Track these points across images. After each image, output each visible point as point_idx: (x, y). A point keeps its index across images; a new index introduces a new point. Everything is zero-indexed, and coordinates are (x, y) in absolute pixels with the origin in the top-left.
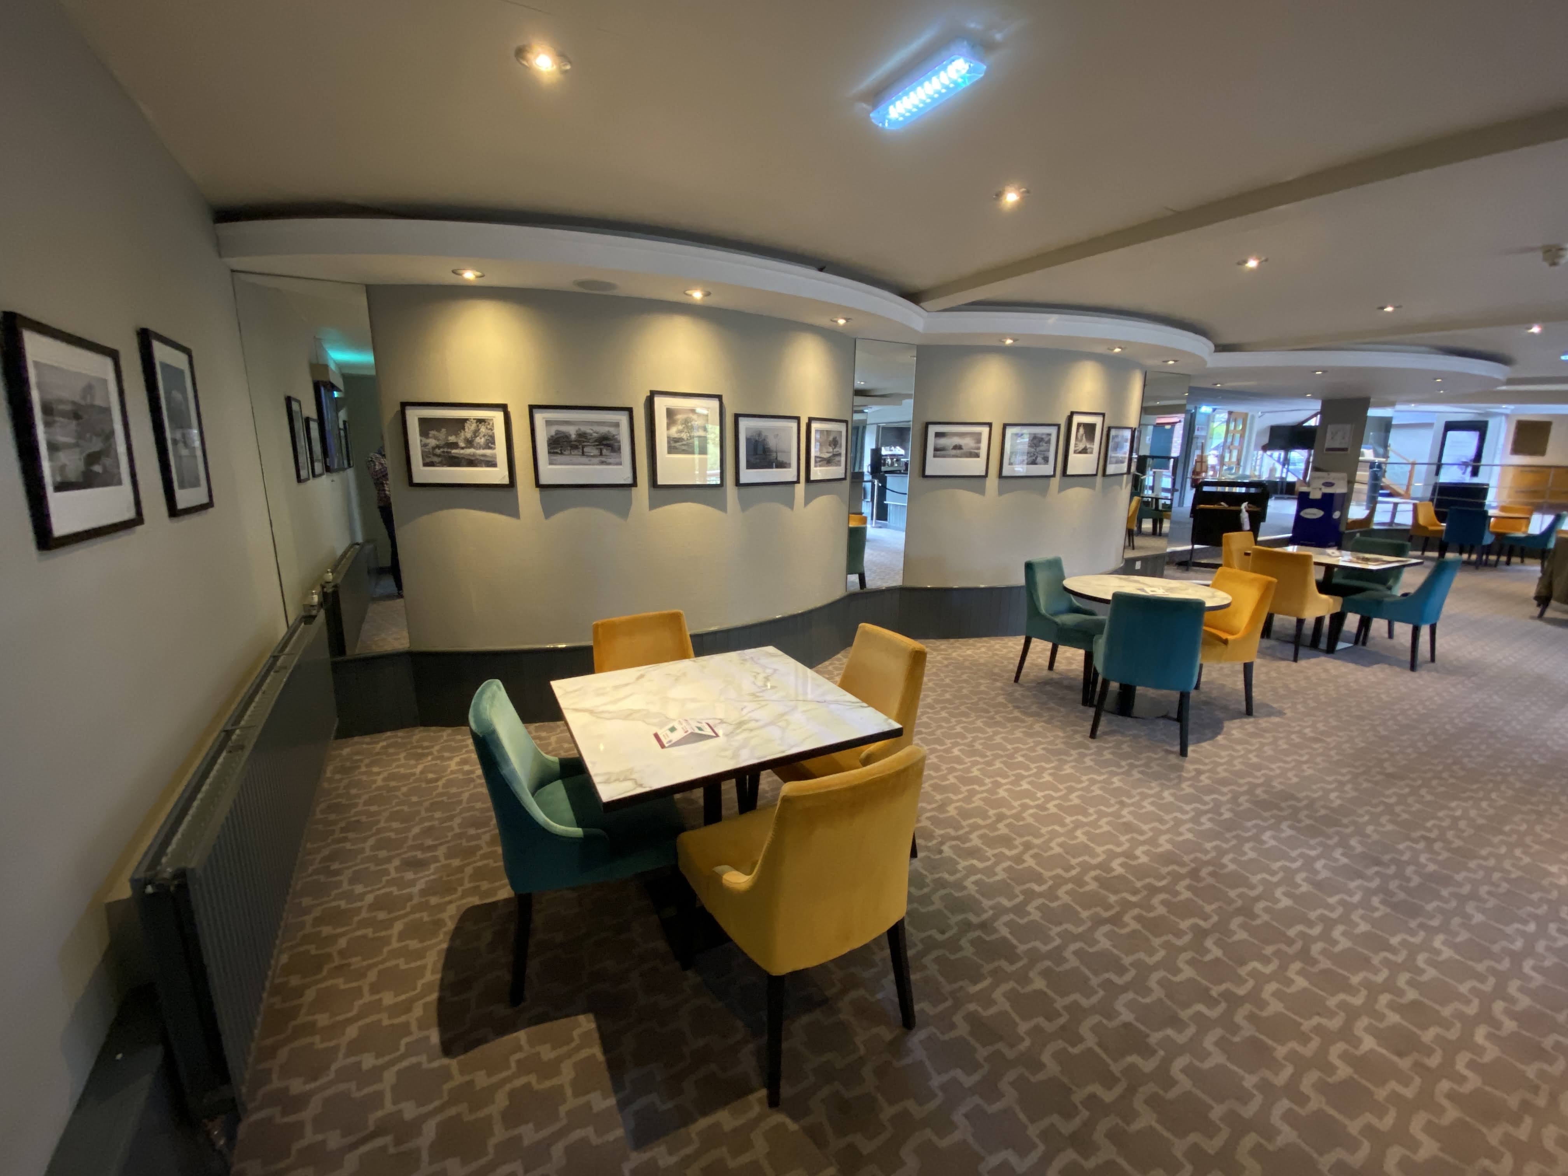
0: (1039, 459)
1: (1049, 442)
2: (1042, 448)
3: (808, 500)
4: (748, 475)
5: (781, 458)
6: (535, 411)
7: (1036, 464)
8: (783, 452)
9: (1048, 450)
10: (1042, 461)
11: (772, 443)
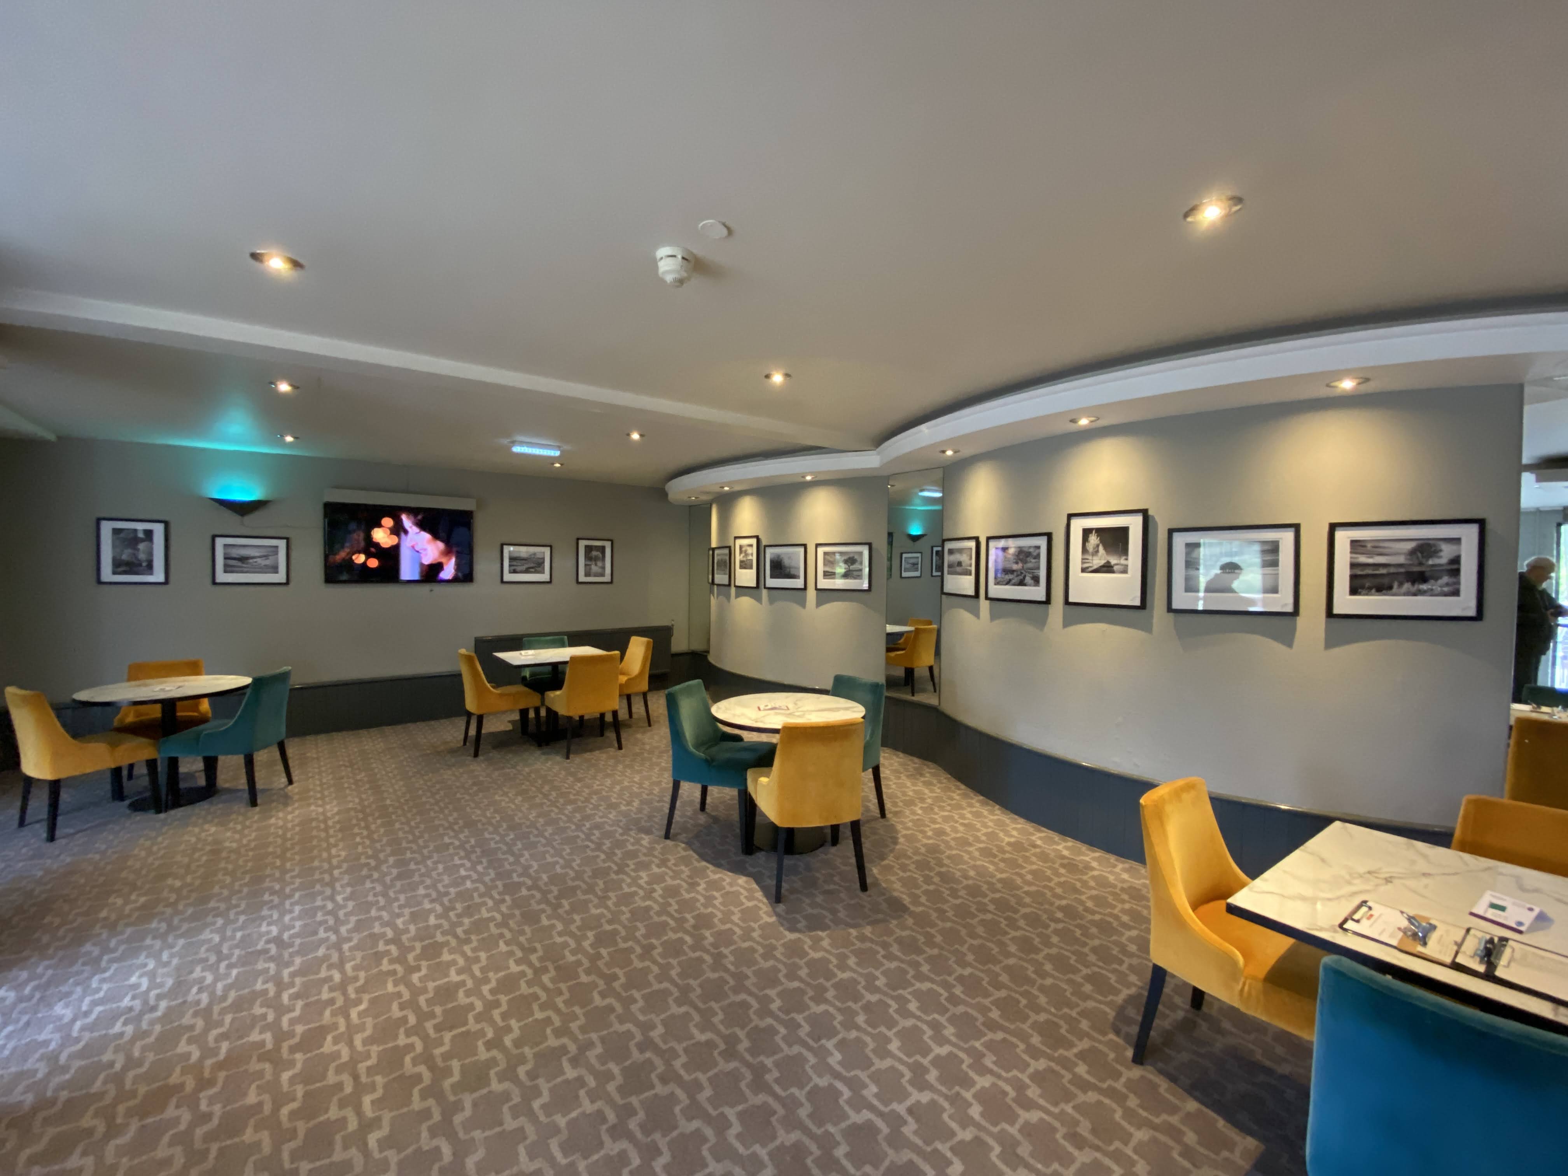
0: (1028, 580)
1: (1038, 556)
2: (1029, 565)
3: (818, 603)
4: (771, 582)
5: (793, 572)
7: (1025, 585)
8: (795, 568)
9: (1038, 568)
10: (1031, 582)
11: (786, 562)
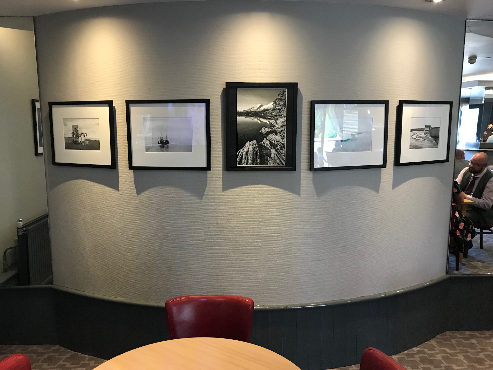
3: (396, 183)
6: (130, 105)
